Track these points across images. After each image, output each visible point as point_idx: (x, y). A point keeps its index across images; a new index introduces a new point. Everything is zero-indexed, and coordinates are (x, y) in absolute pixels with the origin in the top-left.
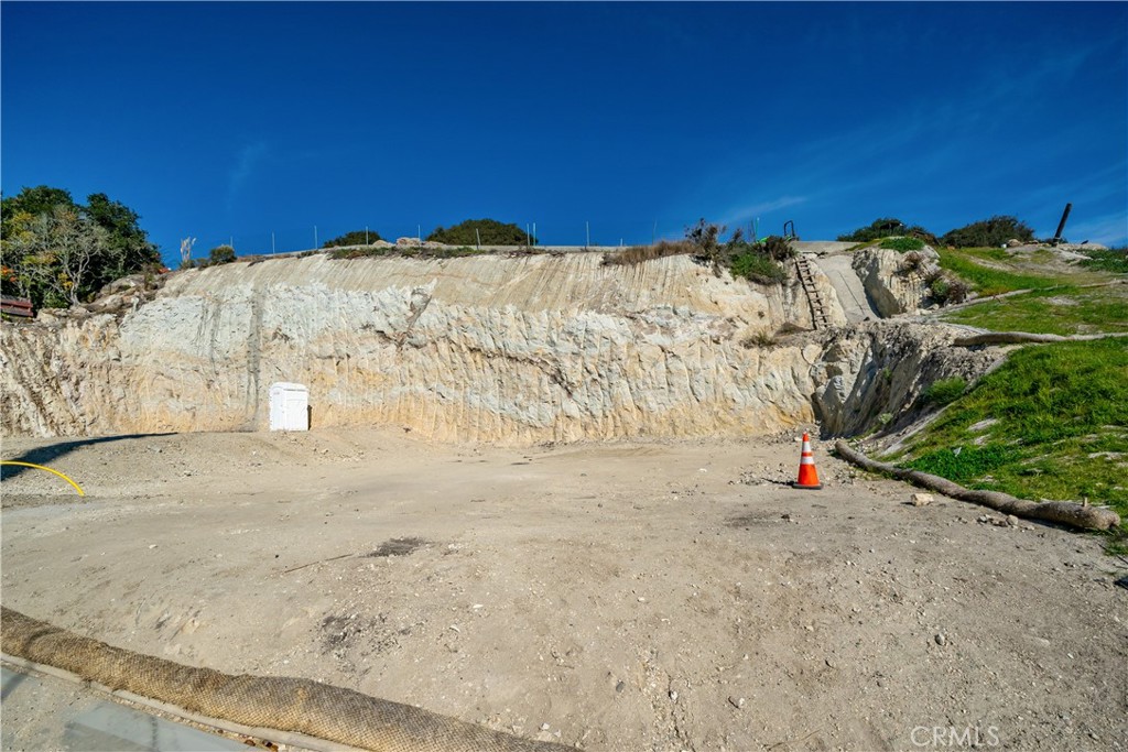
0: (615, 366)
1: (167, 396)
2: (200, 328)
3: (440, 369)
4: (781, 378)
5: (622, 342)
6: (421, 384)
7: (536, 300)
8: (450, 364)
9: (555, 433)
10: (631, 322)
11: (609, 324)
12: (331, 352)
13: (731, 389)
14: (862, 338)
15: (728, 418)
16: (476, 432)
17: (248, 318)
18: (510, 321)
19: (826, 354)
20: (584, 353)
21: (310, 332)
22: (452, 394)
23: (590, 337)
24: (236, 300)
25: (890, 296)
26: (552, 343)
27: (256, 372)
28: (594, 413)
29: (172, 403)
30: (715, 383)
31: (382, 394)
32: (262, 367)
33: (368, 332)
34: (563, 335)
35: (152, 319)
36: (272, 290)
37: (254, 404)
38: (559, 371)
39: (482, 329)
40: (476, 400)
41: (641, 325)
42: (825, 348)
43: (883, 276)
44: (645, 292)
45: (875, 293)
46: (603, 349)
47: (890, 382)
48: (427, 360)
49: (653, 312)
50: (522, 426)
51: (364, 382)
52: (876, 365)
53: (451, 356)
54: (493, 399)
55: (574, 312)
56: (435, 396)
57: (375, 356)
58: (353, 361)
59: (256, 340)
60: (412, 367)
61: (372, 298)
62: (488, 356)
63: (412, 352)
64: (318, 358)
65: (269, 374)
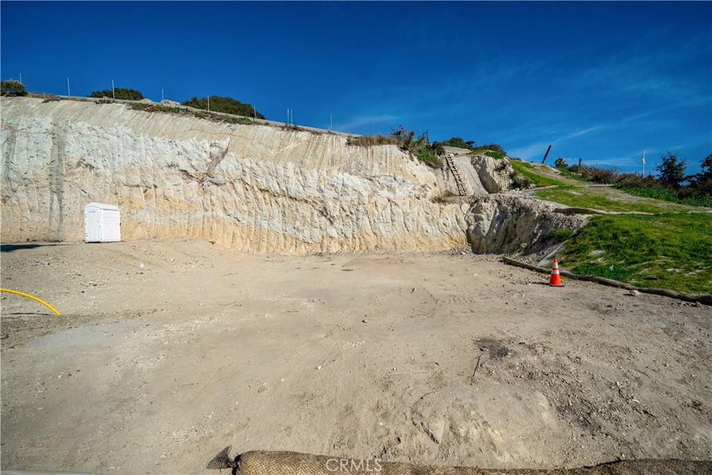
0: (361, 208)
3: (237, 200)
4: (451, 221)
5: (365, 194)
6: (221, 211)
7: (308, 161)
8: (244, 198)
9: (321, 247)
10: (370, 182)
11: (355, 181)
12: (138, 182)
13: (426, 225)
14: (493, 203)
15: (424, 241)
16: (265, 245)
17: (48, 145)
18: (290, 173)
19: (474, 209)
20: (341, 198)
21: (116, 165)
22: (245, 219)
23: (346, 189)
24: (33, 130)
25: (493, 181)
26: (321, 191)
27: (59, 192)
28: (347, 235)
30: (418, 221)
31: (187, 216)
32: (66, 187)
33: (173, 170)
34: (328, 186)
36: (73, 126)
37: (58, 218)
38: (325, 209)
39: (270, 177)
40: (265, 224)
41: (376, 185)
42: (471, 206)
43: (489, 170)
44: (376, 165)
45: (484, 178)
46: (354, 197)
47: (515, 227)
48: (226, 195)
49: (382, 178)
50: (298, 242)
51: (171, 207)
52: (501, 217)
53: (245, 193)
54: (277, 224)
55: (335, 172)
56: (232, 220)
57: (180, 188)
58: (160, 190)
59: (58, 166)
60: (213, 198)
61: (176, 145)
62: (274, 196)
63: (213, 188)
64: (125, 185)
65: (73, 195)
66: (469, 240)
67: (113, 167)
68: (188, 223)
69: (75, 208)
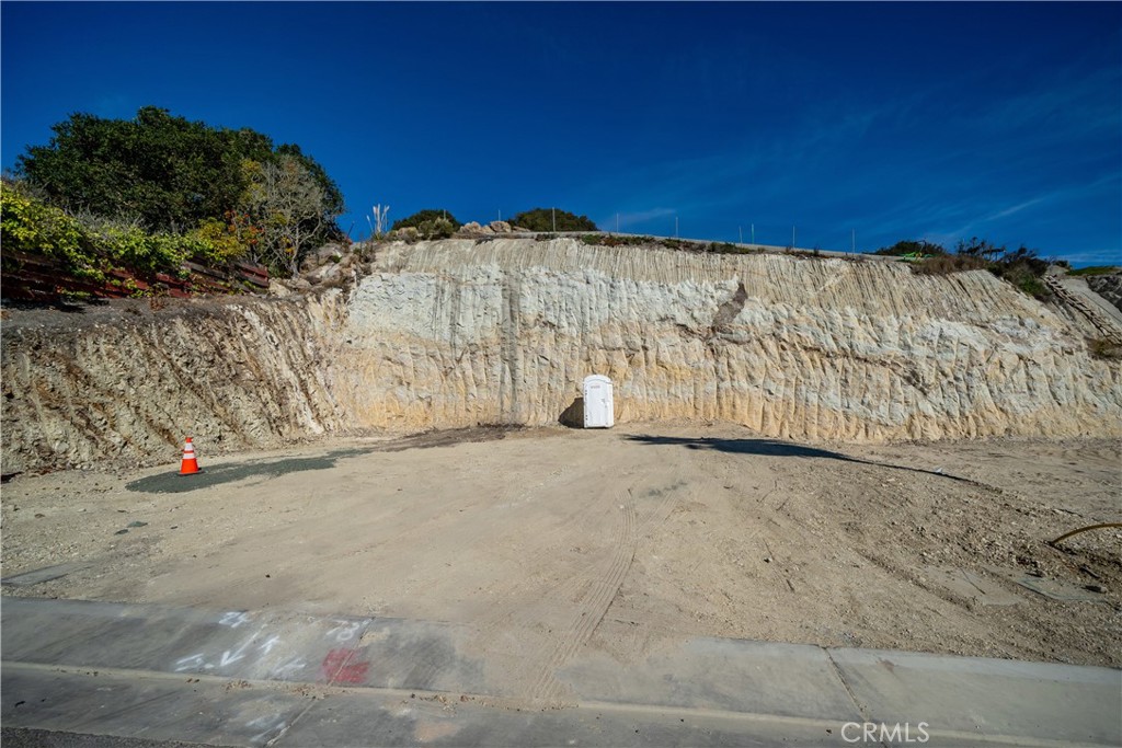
0: (975, 371)
1: (396, 383)
2: (434, 309)
3: (769, 365)
5: (981, 349)
6: (744, 380)
7: (875, 304)
8: (779, 361)
9: (910, 430)
10: (984, 331)
11: (958, 330)
12: (620, 343)
13: (1090, 396)
15: (1091, 420)
16: (815, 428)
17: (498, 301)
18: (853, 322)
20: (939, 357)
21: (588, 321)
22: (781, 391)
23: (947, 343)
24: (479, 281)
26: (906, 346)
27: (511, 361)
28: (952, 413)
29: (401, 391)
30: (1076, 390)
31: (692, 389)
32: (520, 355)
34: (920, 340)
35: (372, 296)
36: (527, 272)
37: (510, 394)
38: (914, 374)
39: (820, 330)
40: (814, 398)
41: (993, 334)
46: (961, 355)
48: (752, 357)
49: (999, 323)
50: (870, 424)
51: (669, 377)
53: (781, 355)
54: (834, 396)
55: (924, 318)
56: (761, 392)
57: (679, 349)
58: (652, 354)
59: (512, 326)
60: (733, 362)
61: (670, 291)
62: (828, 356)
63: (732, 348)
64: (601, 348)
65: (529, 364)
67: (583, 324)
68: (695, 398)
69: (532, 380)
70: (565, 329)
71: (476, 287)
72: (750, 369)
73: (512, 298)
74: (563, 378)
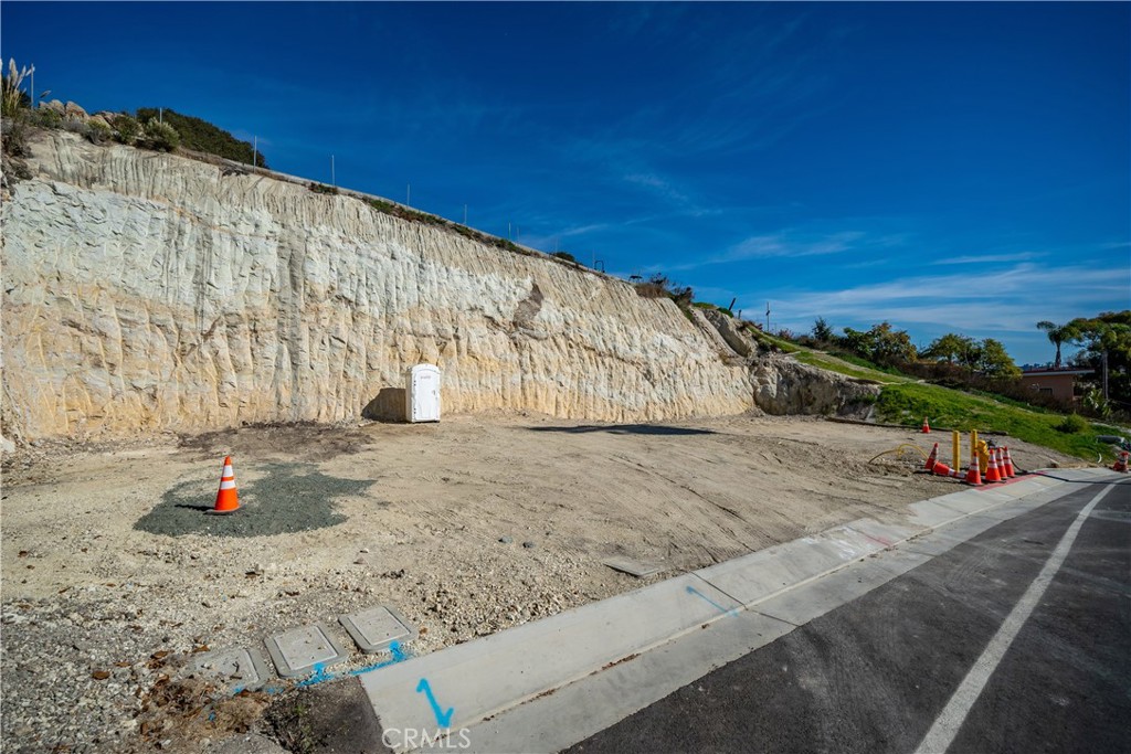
0: (678, 370)
2: (165, 257)
3: (561, 360)
4: (740, 384)
5: (680, 355)
6: (543, 373)
8: (568, 357)
9: (646, 414)
10: (680, 343)
12: (431, 330)
15: (725, 404)
16: (591, 413)
18: (615, 329)
19: (755, 372)
20: (661, 360)
22: (569, 383)
23: (664, 350)
26: (645, 351)
27: (292, 340)
30: (718, 384)
31: (501, 380)
32: (305, 334)
34: (651, 347)
37: (289, 383)
38: (648, 371)
39: (595, 334)
40: (591, 390)
43: (732, 328)
45: (728, 337)
46: (671, 359)
47: (809, 391)
48: (549, 352)
51: (480, 368)
52: (786, 381)
53: (569, 352)
54: (603, 388)
55: (653, 330)
56: (554, 384)
57: (487, 341)
58: (463, 343)
59: (294, 296)
60: (534, 356)
61: (478, 281)
62: (600, 355)
63: (533, 342)
64: (409, 333)
65: (317, 345)
66: (757, 403)
67: (388, 304)
68: (503, 389)
69: (322, 366)
70: (365, 308)
71: (238, 237)
72: (547, 363)
73: (293, 262)
74: (364, 366)
